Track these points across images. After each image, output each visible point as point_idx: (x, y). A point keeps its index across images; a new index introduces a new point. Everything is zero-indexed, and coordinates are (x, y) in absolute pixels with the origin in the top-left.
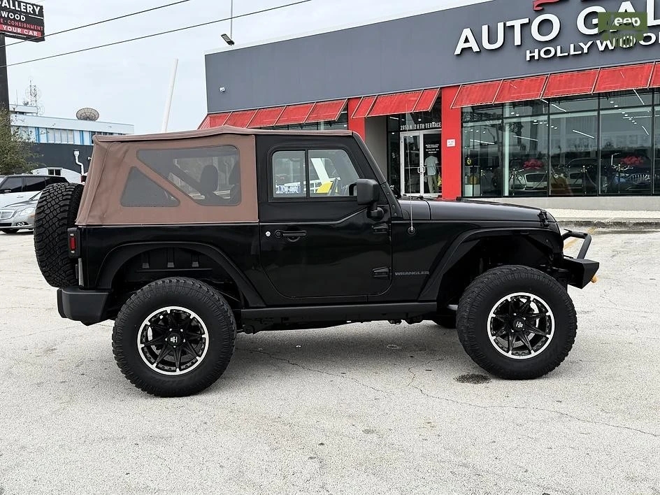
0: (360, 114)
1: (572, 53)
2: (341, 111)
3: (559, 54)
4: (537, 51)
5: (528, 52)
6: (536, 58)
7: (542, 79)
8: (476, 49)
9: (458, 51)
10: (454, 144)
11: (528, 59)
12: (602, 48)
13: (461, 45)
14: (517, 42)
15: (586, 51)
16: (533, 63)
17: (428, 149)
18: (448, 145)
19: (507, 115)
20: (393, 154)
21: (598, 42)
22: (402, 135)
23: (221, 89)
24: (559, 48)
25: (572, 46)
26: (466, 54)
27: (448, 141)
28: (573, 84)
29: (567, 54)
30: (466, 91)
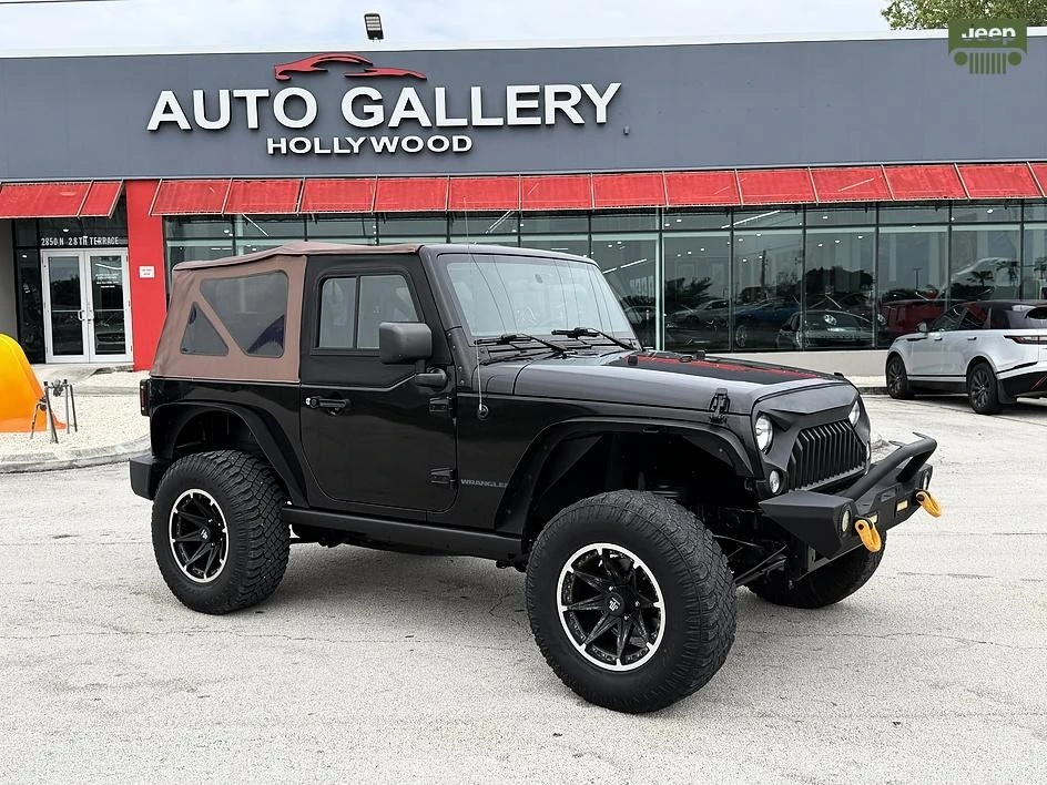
1: (337, 150)
3: (317, 150)
4: (283, 141)
5: (270, 141)
6: (284, 151)
7: (294, 184)
8: (184, 125)
9: (153, 125)
10: (152, 275)
11: (271, 151)
12: (378, 149)
13: (158, 116)
14: (253, 123)
15: (356, 150)
16: (277, 159)
17: (100, 280)
19: (240, 233)
21: (373, 140)
22: (45, 254)
24: (317, 141)
25: (336, 140)
26: (167, 131)
27: (141, 268)
28: (342, 197)
29: (329, 151)
30: (171, 190)
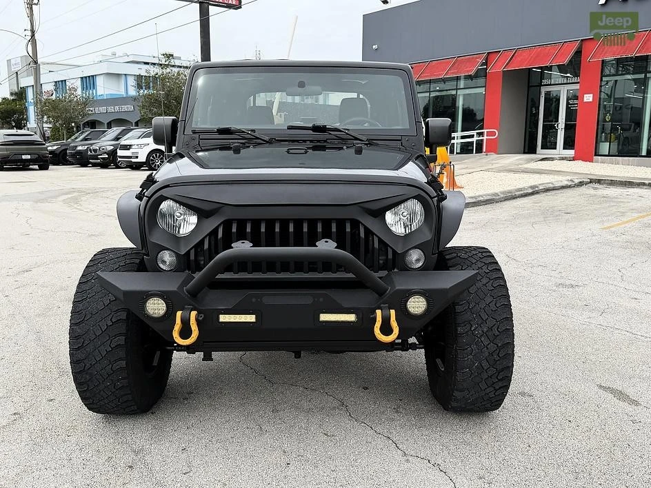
0: (497, 68)
2: (478, 66)
9: (602, 1)
10: (591, 100)
17: (571, 104)
18: (585, 100)
20: (534, 109)
22: (544, 90)
23: (374, 47)
26: (612, 3)
27: (585, 96)
